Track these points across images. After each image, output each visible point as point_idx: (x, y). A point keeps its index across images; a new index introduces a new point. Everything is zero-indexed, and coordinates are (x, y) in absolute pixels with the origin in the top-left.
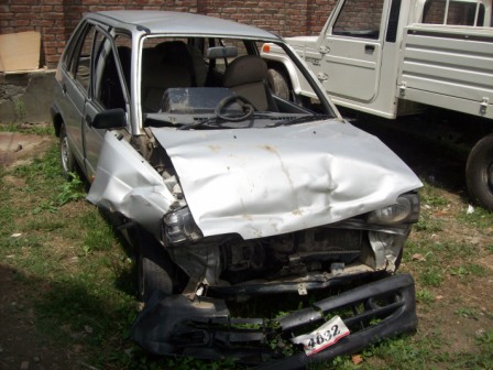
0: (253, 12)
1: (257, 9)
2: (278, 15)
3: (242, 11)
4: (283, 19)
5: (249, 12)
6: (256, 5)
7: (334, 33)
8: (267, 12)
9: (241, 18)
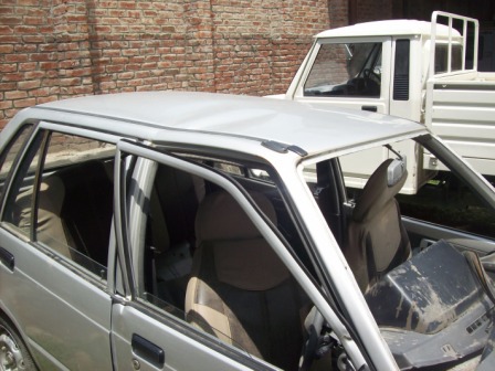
0: (152, 74)
1: (156, 71)
2: (180, 76)
3: (140, 76)
4: (186, 79)
5: (148, 75)
6: (155, 66)
7: (307, 94)
8: (168, 73)
9: (139, 84)
